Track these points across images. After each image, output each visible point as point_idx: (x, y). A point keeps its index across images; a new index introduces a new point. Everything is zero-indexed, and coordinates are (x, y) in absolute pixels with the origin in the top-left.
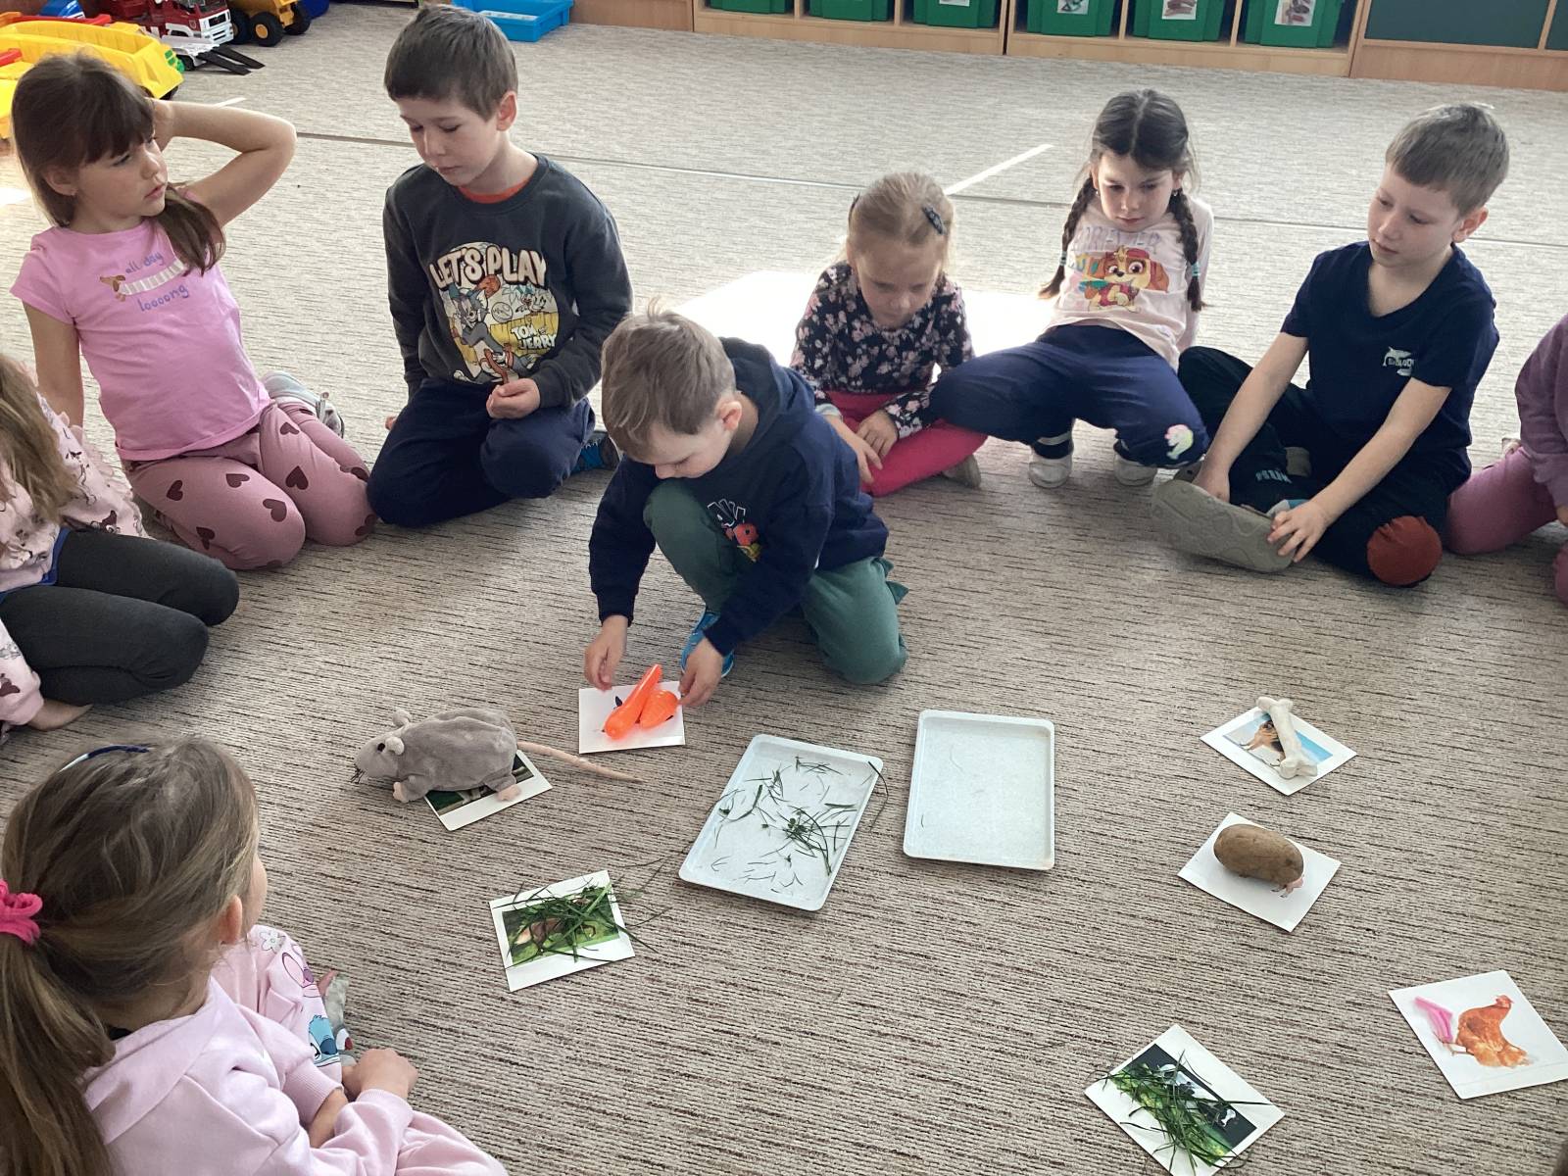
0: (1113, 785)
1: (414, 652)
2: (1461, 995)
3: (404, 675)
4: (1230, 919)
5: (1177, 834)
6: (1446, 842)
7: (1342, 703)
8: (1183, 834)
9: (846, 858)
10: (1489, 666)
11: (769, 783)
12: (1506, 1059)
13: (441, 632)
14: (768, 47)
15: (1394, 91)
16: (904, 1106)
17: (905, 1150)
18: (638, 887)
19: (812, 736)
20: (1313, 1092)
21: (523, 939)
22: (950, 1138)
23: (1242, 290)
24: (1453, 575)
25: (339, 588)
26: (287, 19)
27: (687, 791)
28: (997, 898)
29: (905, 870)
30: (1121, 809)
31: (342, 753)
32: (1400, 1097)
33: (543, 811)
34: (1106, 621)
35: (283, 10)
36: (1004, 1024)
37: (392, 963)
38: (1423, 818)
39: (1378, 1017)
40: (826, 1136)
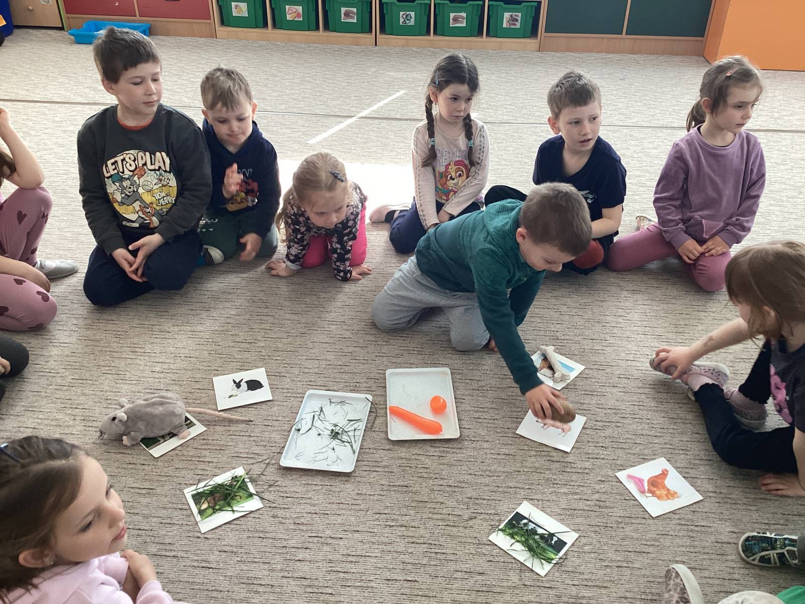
0: (480, 394)
1: (120, 368)
2: (647, 471)
3: (117, 381)
4: (542, 450)
5: (512, 414)
6: (630, 403)
7: (576, 345)
8: (515, 414)
9: (361, 445)
10: (637, 322)
11: (318, 413)
12: (670, 497)
13: (134, 357)
15: (560, 58)
16: (406, 558)
17: (410, 579)
18: (260, 473)
19: (335, 388)
20: (590, 523)
21: (204, 506)
22: (430, 570)
23: (504, 157)
24: (616, 282)
27: (277, 422)
28: (435, 454)
29: (391, 446)
30: (486, 405)
31: (91, 425)
32: (627, 520)
33: (204, 441)
36: (447, 513)
37: (137, 527)
38: (618, 393)
39: (612, 486)
40: (372, 578)
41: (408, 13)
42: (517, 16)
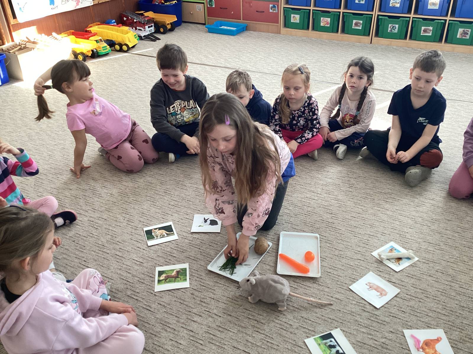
0: (338, 259)
1: (156, 199)
2: (424, 335)
3: (151, 205)
4: (361, 302)
5: (353, 276)
6: (436, 289)
7: (416, 244)
8: (354, 276)
10: (468, 239)
13: (164, 195)
14: (300, 39)
16: (250, 339)
17: (247, 351)
22: (260, 350)
25: (142, 181)
26: (169, 27)
27: (216, 245)
28: (294, 286)
30: (338, 266)
33: (177, 246)
34: (351, 212)
35: (168, 24)
36: (285, 321)
38: (431, 281)
39: (397, 337)
40: (226, 343)
41: (394, 25)
42: (468, 31)
